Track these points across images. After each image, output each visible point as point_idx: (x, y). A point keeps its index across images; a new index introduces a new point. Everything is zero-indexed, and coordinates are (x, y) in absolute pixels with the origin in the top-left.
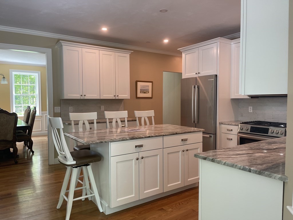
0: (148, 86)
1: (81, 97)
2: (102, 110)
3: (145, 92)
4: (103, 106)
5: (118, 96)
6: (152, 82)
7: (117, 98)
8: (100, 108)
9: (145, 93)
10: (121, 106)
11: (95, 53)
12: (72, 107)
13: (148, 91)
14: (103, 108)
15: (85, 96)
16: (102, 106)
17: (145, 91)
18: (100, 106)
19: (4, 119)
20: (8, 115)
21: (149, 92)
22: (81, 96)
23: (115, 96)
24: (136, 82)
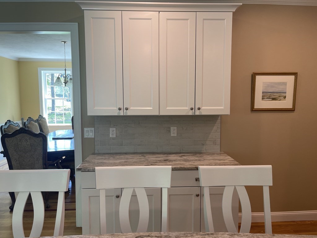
0: (285, 84)
1: (119, 113)
2: (172, 135)
3: (274, 97)
4: (176, 128)
5: (199, 109)
6: (295, 74)
7: (197, 113)
8: (169, 131)
9: (274, 99)
10: (215, 128)
11: (150, 19)
12: (115, 129)
13: (284, 95)
14: (176, 131)
15: (127, 109)
16: (172, 128)
17: (276, 95)
18: (169, 128)
19: (27, 143)
20: (32, 137)
21: (285, 97)
22: (120, 109)
23: (192, 109)
24: (252, 75)
